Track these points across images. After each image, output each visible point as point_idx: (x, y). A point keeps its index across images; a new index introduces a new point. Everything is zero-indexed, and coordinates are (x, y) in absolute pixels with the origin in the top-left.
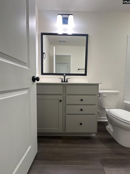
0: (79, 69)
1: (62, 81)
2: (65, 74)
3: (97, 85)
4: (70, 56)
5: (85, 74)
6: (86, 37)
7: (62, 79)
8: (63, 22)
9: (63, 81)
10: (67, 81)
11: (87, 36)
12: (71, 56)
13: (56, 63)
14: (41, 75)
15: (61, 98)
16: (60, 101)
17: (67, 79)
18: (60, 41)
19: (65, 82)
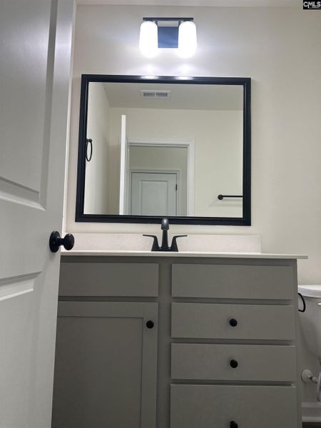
0: (221, 197)
1: (155, 247)
2: (165, 221)
3: (291, 263)
4: (186, 147)
5: (245, 221)
6: (242, 86)
7: (155, 238)
8: (160, 41)
9: (160, 245)
10: (174, 248)
11: (246, 83)
12: (191, 149)
13: (132, 173)
14: (77, 221)
15: (150, 311)
16: (150, 325)
17: (175, 238)
18: (145, 94)
19: (165, 248)
